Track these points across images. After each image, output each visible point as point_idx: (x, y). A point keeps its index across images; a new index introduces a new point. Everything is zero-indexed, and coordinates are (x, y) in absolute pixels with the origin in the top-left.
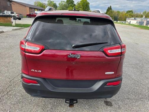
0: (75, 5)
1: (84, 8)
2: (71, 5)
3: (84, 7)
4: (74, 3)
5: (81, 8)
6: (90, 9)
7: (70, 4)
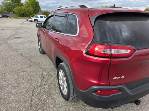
0: (22, 4)
1: (34, 8)
2: (18, 3)
3: (34, 6)
4: (21, 2)
5: (30, 7)
6: (41, 9)
7: (16, 2)
